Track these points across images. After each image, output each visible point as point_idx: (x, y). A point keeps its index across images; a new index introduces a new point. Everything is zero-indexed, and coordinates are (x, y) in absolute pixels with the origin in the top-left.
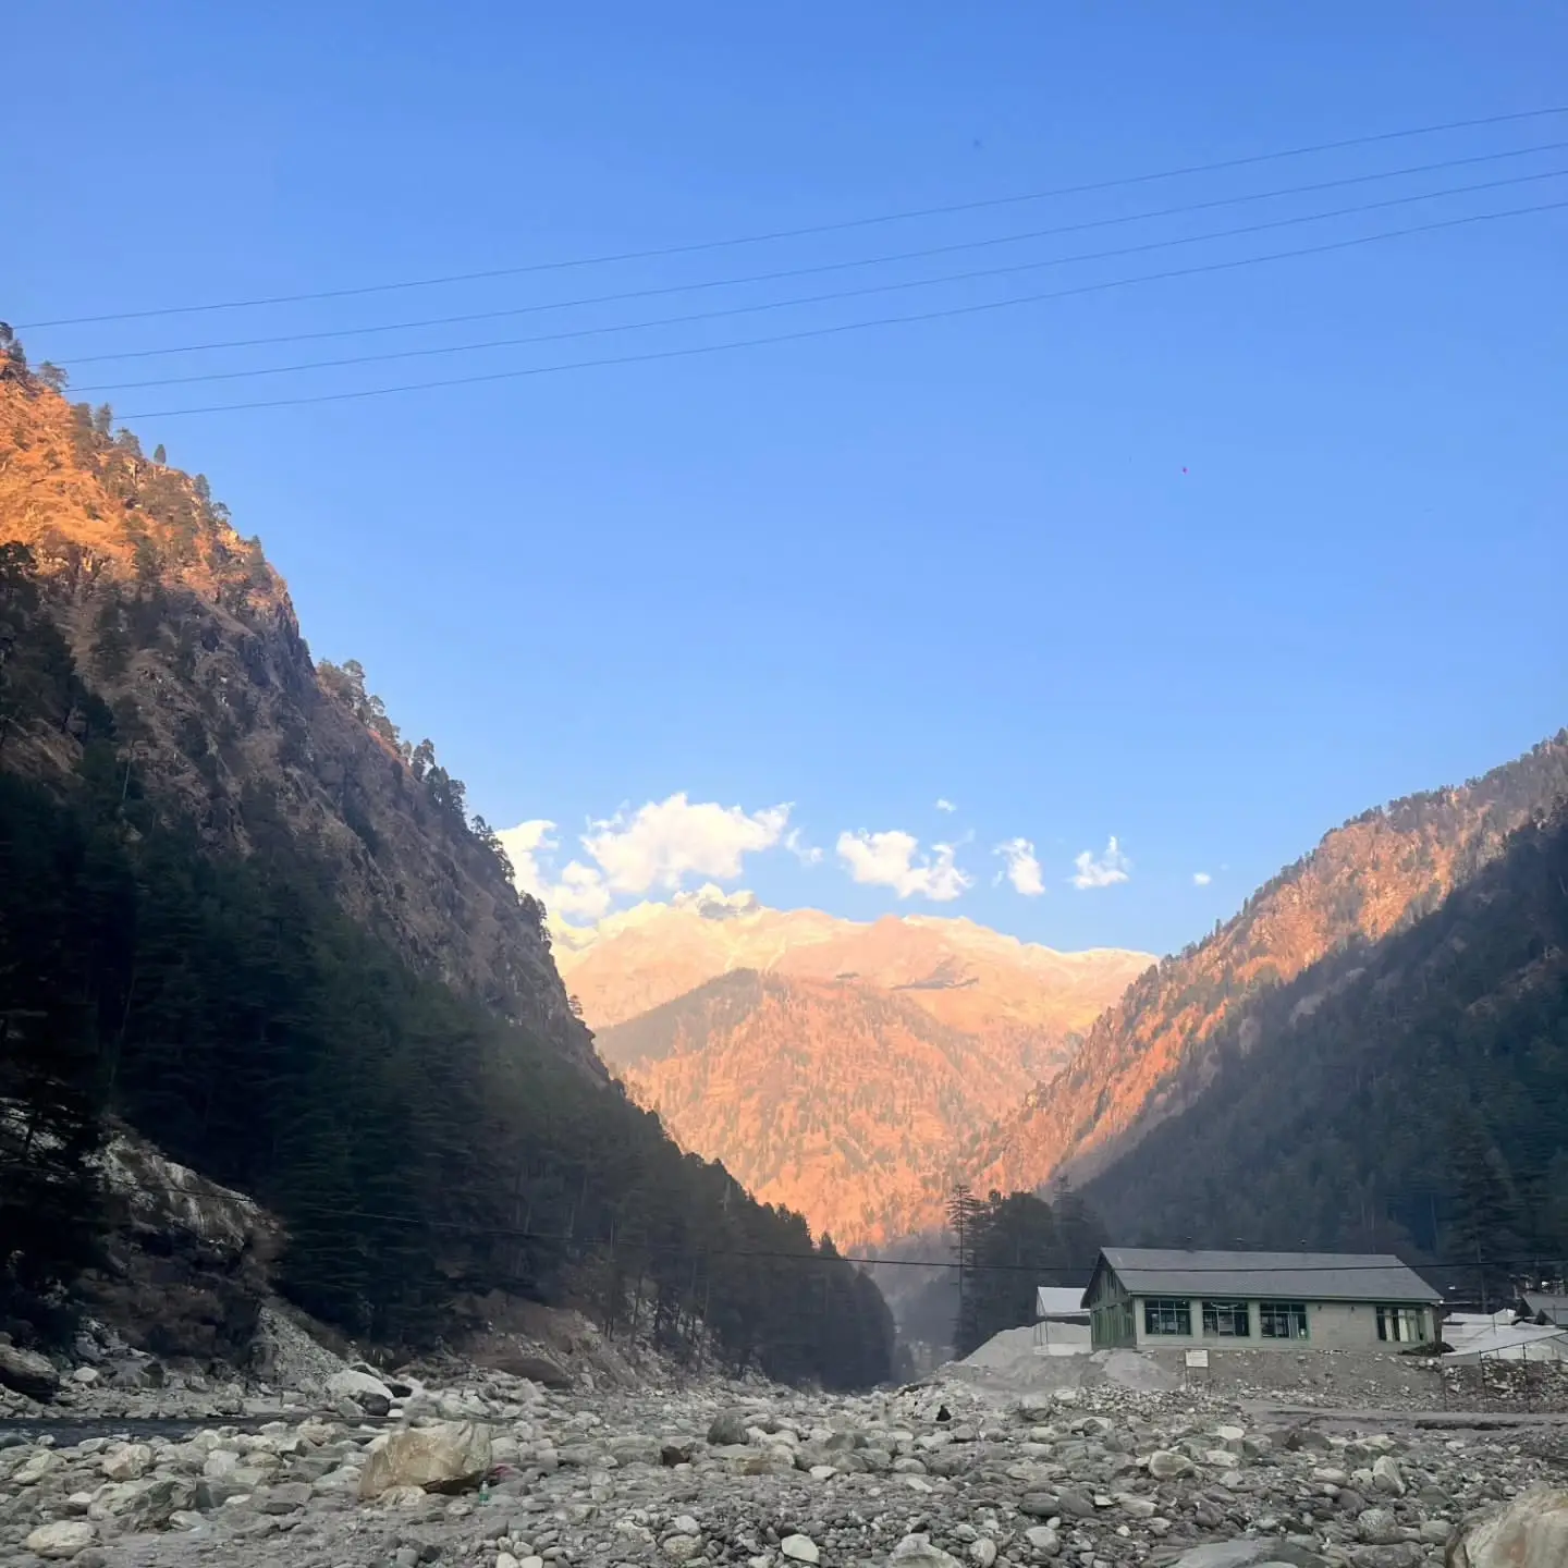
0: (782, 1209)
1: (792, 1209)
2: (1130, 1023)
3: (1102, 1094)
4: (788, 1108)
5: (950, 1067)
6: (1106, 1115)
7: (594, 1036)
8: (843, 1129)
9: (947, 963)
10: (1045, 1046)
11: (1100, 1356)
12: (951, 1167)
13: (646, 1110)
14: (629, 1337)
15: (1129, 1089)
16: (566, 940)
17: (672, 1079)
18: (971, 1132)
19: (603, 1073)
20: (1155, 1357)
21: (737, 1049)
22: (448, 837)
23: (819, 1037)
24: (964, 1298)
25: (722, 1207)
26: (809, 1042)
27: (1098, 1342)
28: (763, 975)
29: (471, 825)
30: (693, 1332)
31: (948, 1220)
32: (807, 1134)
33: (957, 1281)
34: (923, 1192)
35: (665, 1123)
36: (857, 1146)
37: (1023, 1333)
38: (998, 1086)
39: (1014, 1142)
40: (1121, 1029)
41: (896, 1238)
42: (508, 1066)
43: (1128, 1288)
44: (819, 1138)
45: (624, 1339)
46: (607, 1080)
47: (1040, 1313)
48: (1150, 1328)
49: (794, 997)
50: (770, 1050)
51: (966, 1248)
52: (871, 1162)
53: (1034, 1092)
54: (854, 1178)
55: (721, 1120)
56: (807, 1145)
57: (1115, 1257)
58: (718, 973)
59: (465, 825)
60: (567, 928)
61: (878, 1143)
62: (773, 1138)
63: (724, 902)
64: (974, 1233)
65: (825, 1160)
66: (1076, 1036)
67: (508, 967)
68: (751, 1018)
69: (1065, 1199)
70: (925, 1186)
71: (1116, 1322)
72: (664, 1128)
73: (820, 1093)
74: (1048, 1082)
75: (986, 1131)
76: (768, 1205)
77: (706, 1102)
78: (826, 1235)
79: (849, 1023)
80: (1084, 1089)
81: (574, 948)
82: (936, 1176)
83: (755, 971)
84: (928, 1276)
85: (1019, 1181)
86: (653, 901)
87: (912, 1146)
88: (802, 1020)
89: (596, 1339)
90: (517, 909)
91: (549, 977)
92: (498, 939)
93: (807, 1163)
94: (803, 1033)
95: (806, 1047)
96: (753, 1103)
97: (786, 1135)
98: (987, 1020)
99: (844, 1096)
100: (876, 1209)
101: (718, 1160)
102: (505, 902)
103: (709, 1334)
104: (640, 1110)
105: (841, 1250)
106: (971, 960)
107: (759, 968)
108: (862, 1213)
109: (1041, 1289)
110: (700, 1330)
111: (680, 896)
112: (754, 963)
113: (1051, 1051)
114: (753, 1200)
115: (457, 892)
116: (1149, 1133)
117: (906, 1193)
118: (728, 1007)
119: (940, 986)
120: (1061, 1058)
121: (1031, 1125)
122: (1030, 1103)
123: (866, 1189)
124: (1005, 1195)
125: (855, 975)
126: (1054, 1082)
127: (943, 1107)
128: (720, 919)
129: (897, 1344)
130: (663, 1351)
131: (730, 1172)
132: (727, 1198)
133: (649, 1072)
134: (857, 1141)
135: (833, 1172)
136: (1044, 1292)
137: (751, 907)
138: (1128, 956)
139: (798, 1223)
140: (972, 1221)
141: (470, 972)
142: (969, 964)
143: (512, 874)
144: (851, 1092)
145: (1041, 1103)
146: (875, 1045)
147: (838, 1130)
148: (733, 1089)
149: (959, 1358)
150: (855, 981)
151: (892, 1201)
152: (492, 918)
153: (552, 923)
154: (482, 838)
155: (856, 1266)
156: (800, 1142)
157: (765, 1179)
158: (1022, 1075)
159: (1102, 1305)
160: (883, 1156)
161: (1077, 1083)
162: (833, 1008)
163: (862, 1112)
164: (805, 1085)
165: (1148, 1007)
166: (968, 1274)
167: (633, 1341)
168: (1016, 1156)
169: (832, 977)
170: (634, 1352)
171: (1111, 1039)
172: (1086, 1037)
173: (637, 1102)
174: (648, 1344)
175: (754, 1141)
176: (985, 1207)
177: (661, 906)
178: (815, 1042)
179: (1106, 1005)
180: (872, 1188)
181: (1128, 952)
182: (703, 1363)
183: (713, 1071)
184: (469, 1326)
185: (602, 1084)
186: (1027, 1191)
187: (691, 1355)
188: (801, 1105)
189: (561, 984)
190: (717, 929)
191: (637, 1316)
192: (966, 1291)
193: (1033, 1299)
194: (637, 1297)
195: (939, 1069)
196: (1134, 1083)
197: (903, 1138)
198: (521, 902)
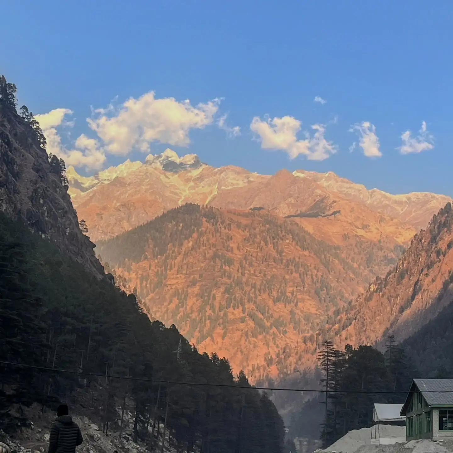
0: (214, 356)
1: (220, 357)
2: (434, 240)
3: (416, 283)
4: (218, 294)
5: (322, 267)
6: (419, 297)
7: (95, 246)
8: (252, 306)
9: (322, 200)
10: (381, 254)
11: (412, 443)
12: (322, 331)
13: (128, 293)
14: (118, 433)
15: (433, 281)
16: (78, 185)
17: (144, 274)
18: (335, 308)
19: (101, 269)
20: (444, 444)
21: (186, 254)
22: (5, 119)
23: (238, 248)
24: (328, 411)
25: (176, 354)
26: (232, 251)
27: (410, 436)
28: (203, 208)
29: (19, 112)
30: (158, 432)
31: (319, 363)
32: (231, 310)
33: (325, 401)
34: (303, 346)
35: (140, 301)
36: (262, 317)
37: (364, 431)
38: (352, 279)
39: (361, 314)
40: (429, 243)
41: (287, 374)
42: (41, 264)
43: (429, 402)
44: (238, 313)
45: (115, 434)
46: (103, 273)
47: (375, 419)
48: (442, 427)
49: (222, 223)
50: (208, 256)
51: (331, 380)
52: (271, 327)
53: (375, 283)
54: (260, 337)
55: (176, 301)
56: (231, 317)
57: (423, 384)
58: (175, 207)
59: (16, 112)
60: (78, 177)
61: (276, 315)
62: (209, 312)
63: (178, 161)
64: (336, 371)
65: (242, 326)
66: (400, 246)
67: (42, 201)
68: (195, 235)
69: (392, 349)
70: (305, 342)
71: (421, 423)
72: (139, 305)
73: (239, 283)
74: (383, 277)
75: (344, 307)
76: (205, 353)
77: (166, 289)
78: (242, 372)
79: (258, 239)
80: (405, 281)
81: (83, 190)
82: (312, 336)
83: (198, 206)
84: (307, 398)
85: (364, 339)
86: (132, 161)
87: (297, 317)
88: (228, 237)
89: (97, 435)
90: (48, 166)
91: (67, 208)
92: (35, 184)
93: (231, 328)
94: (228, 246)
95: (230, 254)
96: (196, 289)
97: (217, 309)
98: (345, 237)
99: (254, 286)
100: (274, 357)
101: (173, 325)
102: (40, 161)
103: (168, 432)
104: (124, 293)
105: (252, 381)
106: (335, 199)
107: (200, 204)
108: (265, 359)
109: (375, 404)
110: (162, 431)
111: (150, 157)
112: (197, 201)
113: (386, 257)
114: (196, 350)
115: (10, 153)
116: (444, 308)
117: (293, 346)
118: (180, 228)
119: (316, 215)
120: (391, 261)
121: (372, 303)
122: (372, 290)
123: (267, 345)
124: (355, 347)
125: (261, 208)
126: (387, 277)
127: (317, 293)
128: (176, 172)
129: (286, 439)
130: (139, 442)
131: (181, 333)
132: (179, 351)
133: (129, 270)
134: (263, 315)
135: (247, 335)
136: (378, 407)
137: (196, 165)
138: (433, 197)
139: (224, 365)
140: (334, 363)
141: (19, 205)
142: (334, 202)
143: (45, 143)
144: (258, 283)
145: (379, 290)
146: (274, 254)
147: (250, 306)
148: (184, 281)
149: (324, 447)
150: (262, 212)
151: (284, 352)
152: (31, 170)
153: (69, 174)
154: (26, 120)
155: (261, 392)
156: (225, 315)
157: (203, 338)
158: (366, 272)
159: (413, 414)
160: (278, 324)
161: (402, 277)
162: (247, 230)
163: (265, 296)
164: (229, 277)
165: (446, 229)
166: (331, 396)
167: (120, 436)
168: (363, 323)
169: (247, 209)
170: (121, 442)
171: (423, 250)
172: (407, 247)
173: (122, 289)
174: (130, 438)
175: (197, 314)
176: (343, 355)
177: (138, 163)
178: (236, 251)
179: (420, 228)
180: (271, 344)
181: (433, 194)
182: (164, 449)
183: (171, 269)
184: (19, 424)
185: (100, 277)
186: (369, 345)
187: (156, 445)
188: (227, 291)
189: (74, 213)
190: (174, 179)
191: (123, 421)
192: (330, 407)
193: (370, 411)
194: (123, 409)
195: (315, 268)
196: (435, 277)
197: (292, 312)
198: (50, 160)
